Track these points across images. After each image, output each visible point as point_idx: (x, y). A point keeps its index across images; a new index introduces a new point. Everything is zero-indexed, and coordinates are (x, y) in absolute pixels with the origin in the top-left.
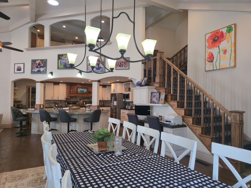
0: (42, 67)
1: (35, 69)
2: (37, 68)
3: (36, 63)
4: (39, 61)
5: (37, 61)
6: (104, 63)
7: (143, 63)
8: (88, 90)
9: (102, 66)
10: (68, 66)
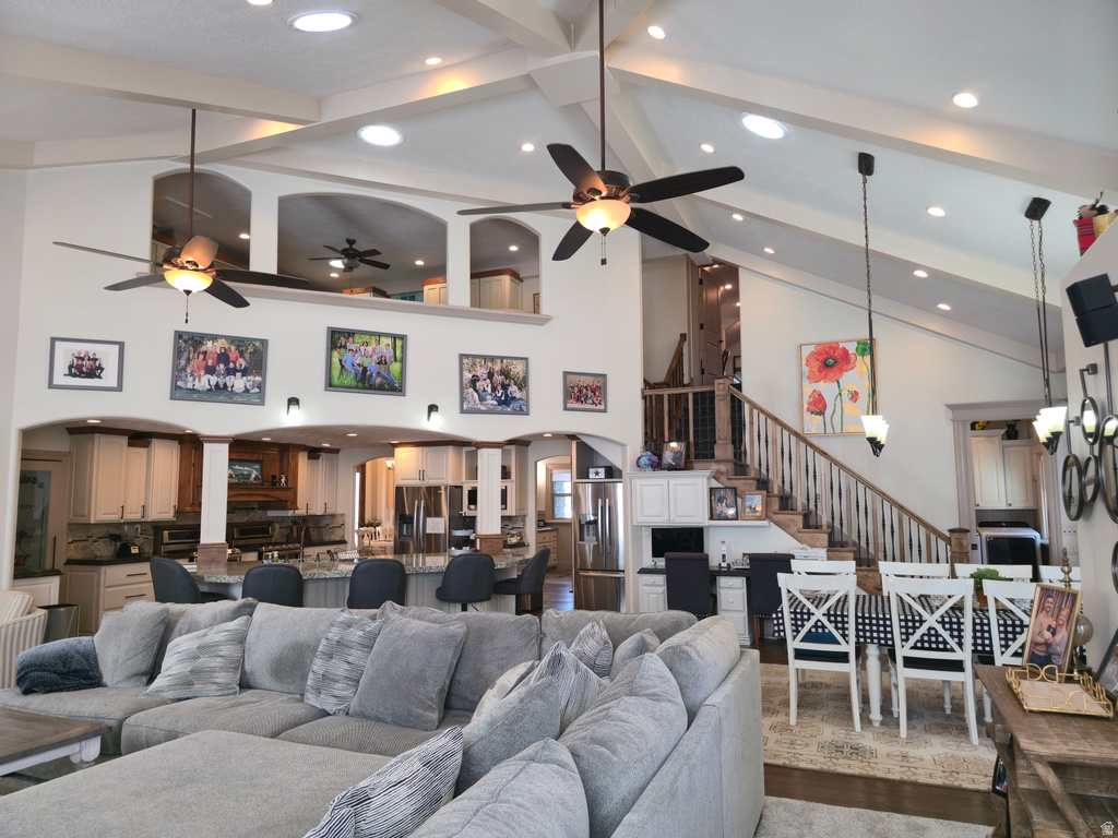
0: (238, 374)
1: (200, 377)
2: (208, 376)
3: (203, 348)
4: (222, 343)
5: (210, 343)
6: (523, 384)
7: (644, 397)
8: (262, 471)
9: (518, 395)
10: (378, 380)
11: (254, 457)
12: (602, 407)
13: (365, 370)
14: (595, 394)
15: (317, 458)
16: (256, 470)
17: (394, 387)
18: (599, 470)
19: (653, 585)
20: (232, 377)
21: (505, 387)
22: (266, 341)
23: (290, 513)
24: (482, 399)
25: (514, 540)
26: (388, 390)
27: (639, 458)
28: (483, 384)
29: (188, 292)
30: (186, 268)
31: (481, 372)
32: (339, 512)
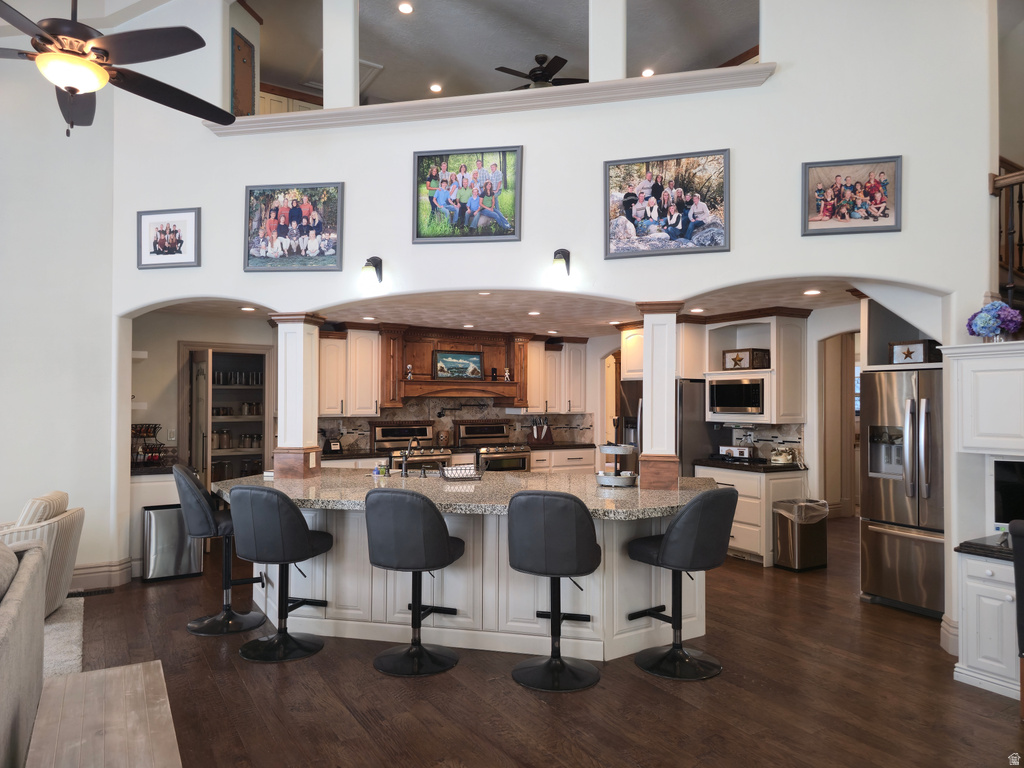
0: (312, 233)
1: (272, 241)
2: (281, 239)
5: (281, 197)
6: (717, 197)
7: (996, 191)
8: (482, 362)
9: (708, 217)
10: (482, 221)
11: (474, 349)
12: (890, 221)
13: (464, 207)
14: (873, 198)
15: (560, 349)
16: (474, 362)
17: (504, 228)
18: (912, 348)
19: (991, 579)
20: (305, 237)
21: (683, 207)
22: (343, 184)
24: (641, 232)
25: (781, 460)
26: (496, 234)
27: (975, 315)
28: (647, 207)
31: (641, 186)
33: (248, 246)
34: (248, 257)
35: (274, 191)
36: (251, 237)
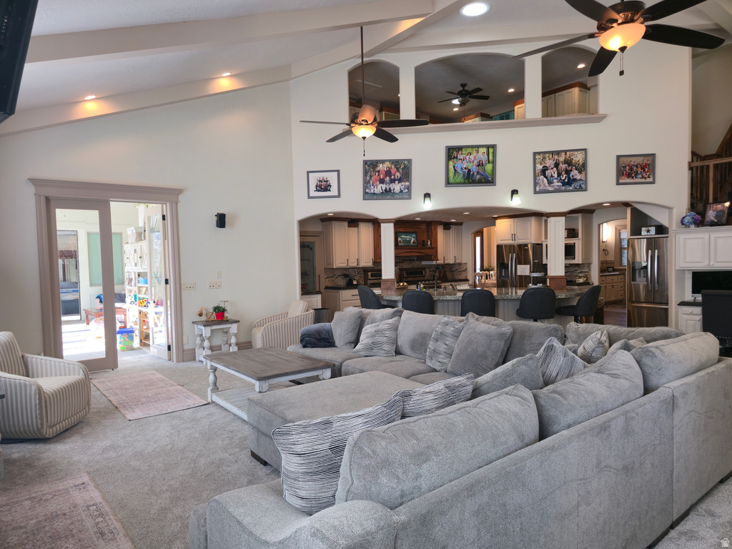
0: (397, 182)
1: (377, 185)
2: (381, 185)
3: (378, 169)
4: (387, 164)
5: (381, 165)
6: (582, 168)
7: (691, 168)
9: (578, 177)
10: (478, 177)
11: (413, 230)
12: (651, 180)
13: (469, 171)
14: (644, 170)
15: (449, 229)
17: (488, 180)
18: (650, 228)
19: (692, 314)
20: (393, 184)
21: (568, 172)
22: (411, 160)
23: (434, 263)
24: (550, 183)
25: (581, 281)
26: (485, 183)
27: (684, 218)
28: (552, 172)
29: (364, 138)
30: (362, 124)
31: (550, 163)
32: (463, 262)
33: (365, 188)
34: (365, 193)
35: (377, 163)
36: (366, 184)
